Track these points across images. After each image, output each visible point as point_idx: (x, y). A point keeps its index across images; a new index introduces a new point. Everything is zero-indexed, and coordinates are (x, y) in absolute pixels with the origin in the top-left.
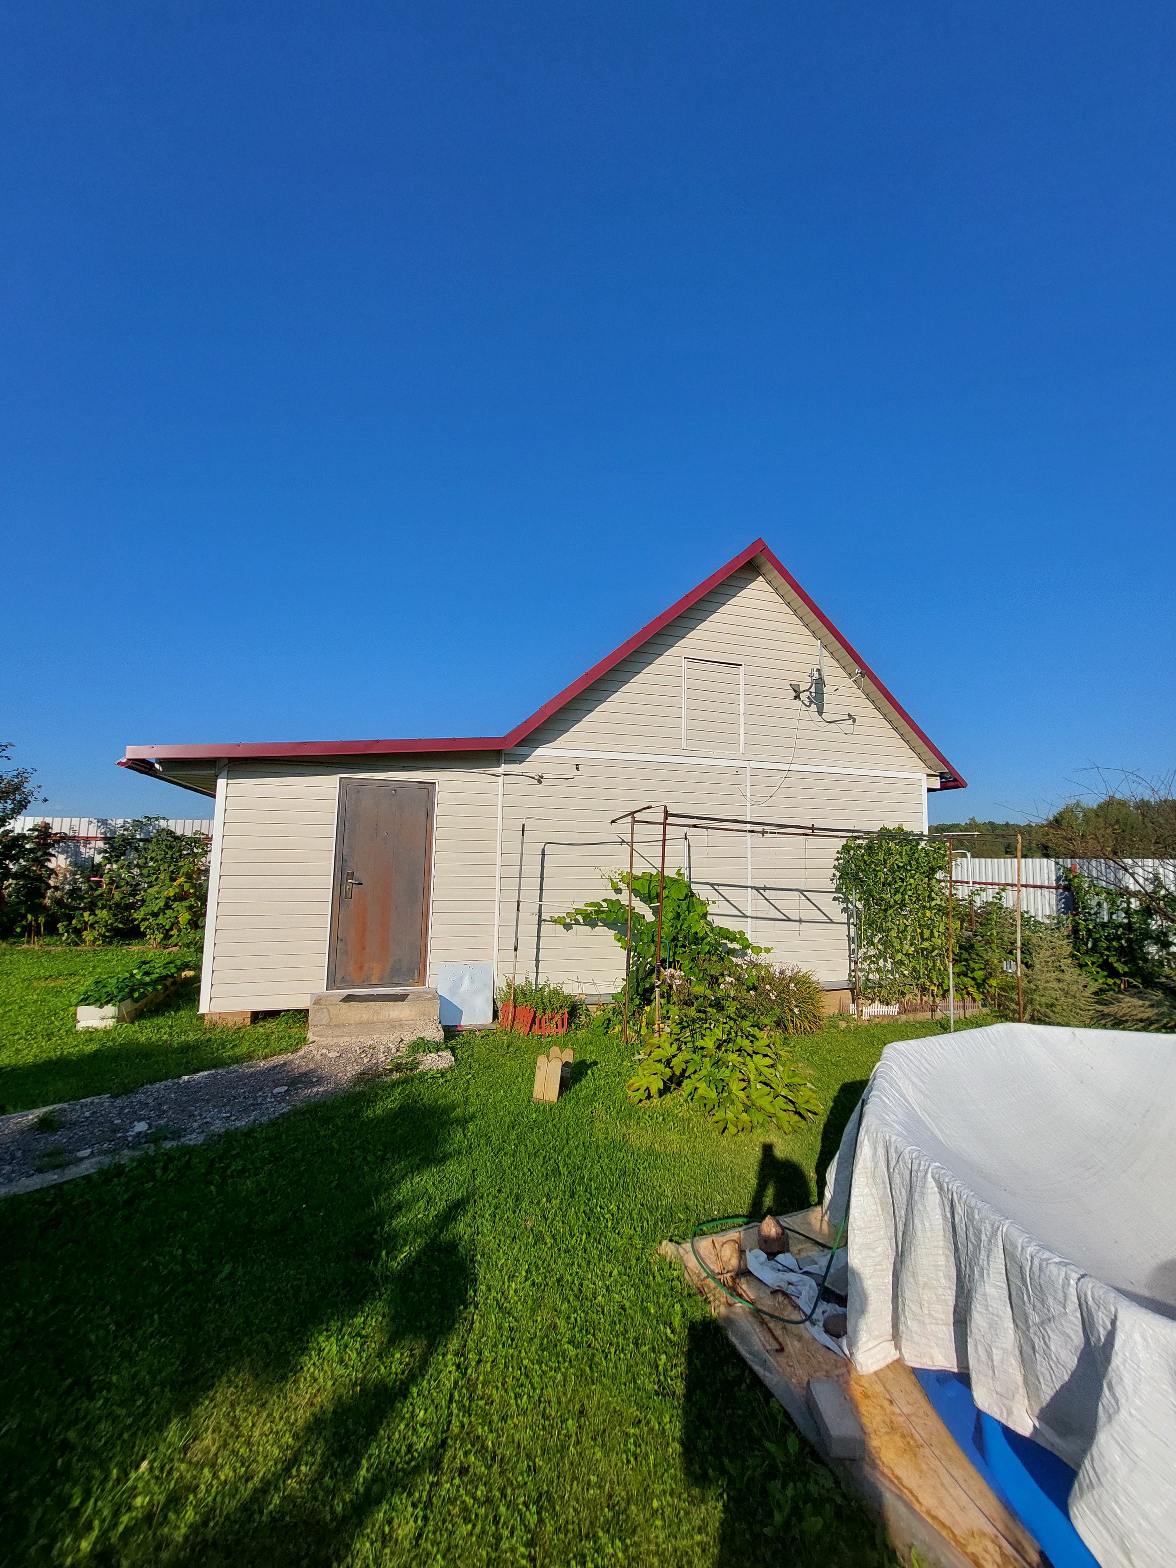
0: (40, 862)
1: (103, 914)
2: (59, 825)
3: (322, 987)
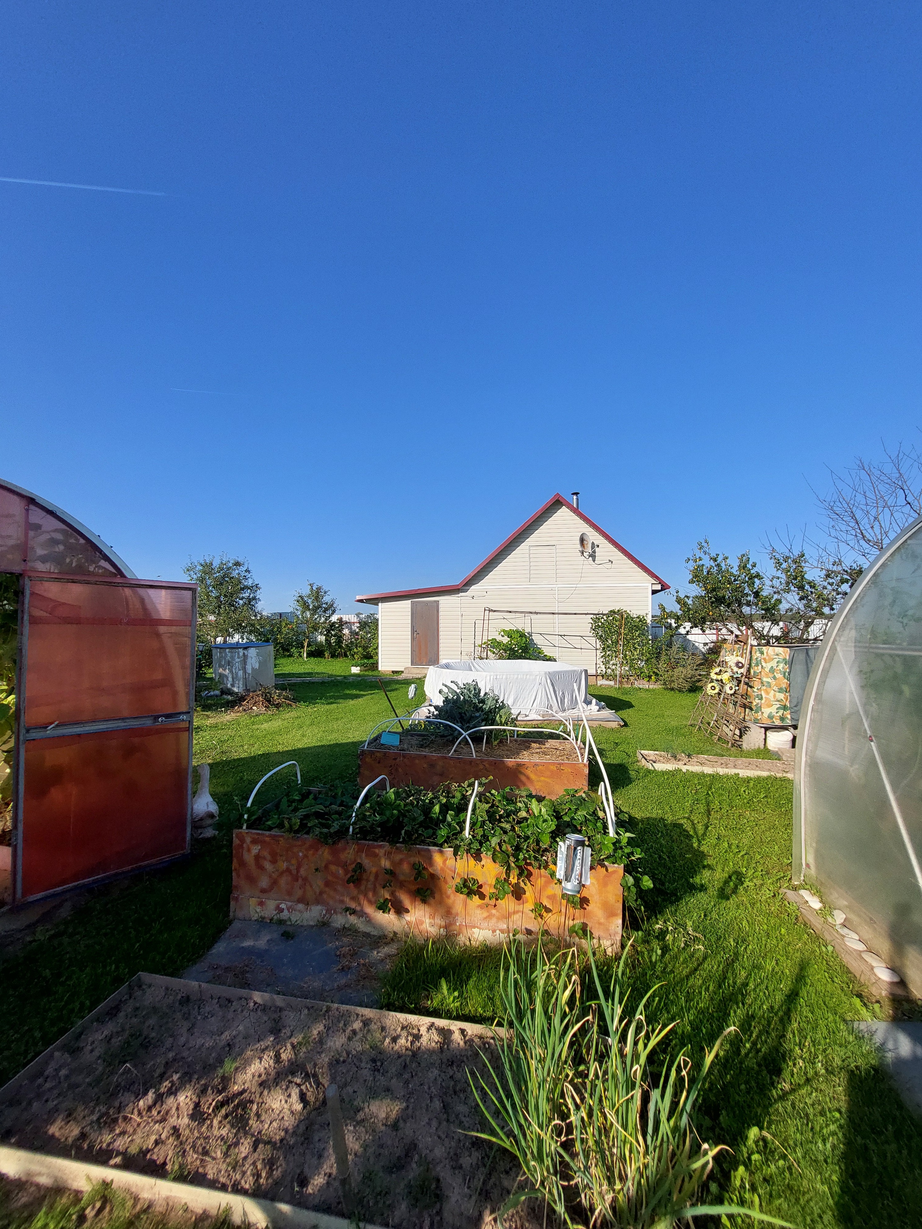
0: (340, 631)
1: (360, 649)
2: (345, 618)
3: (409, 665)
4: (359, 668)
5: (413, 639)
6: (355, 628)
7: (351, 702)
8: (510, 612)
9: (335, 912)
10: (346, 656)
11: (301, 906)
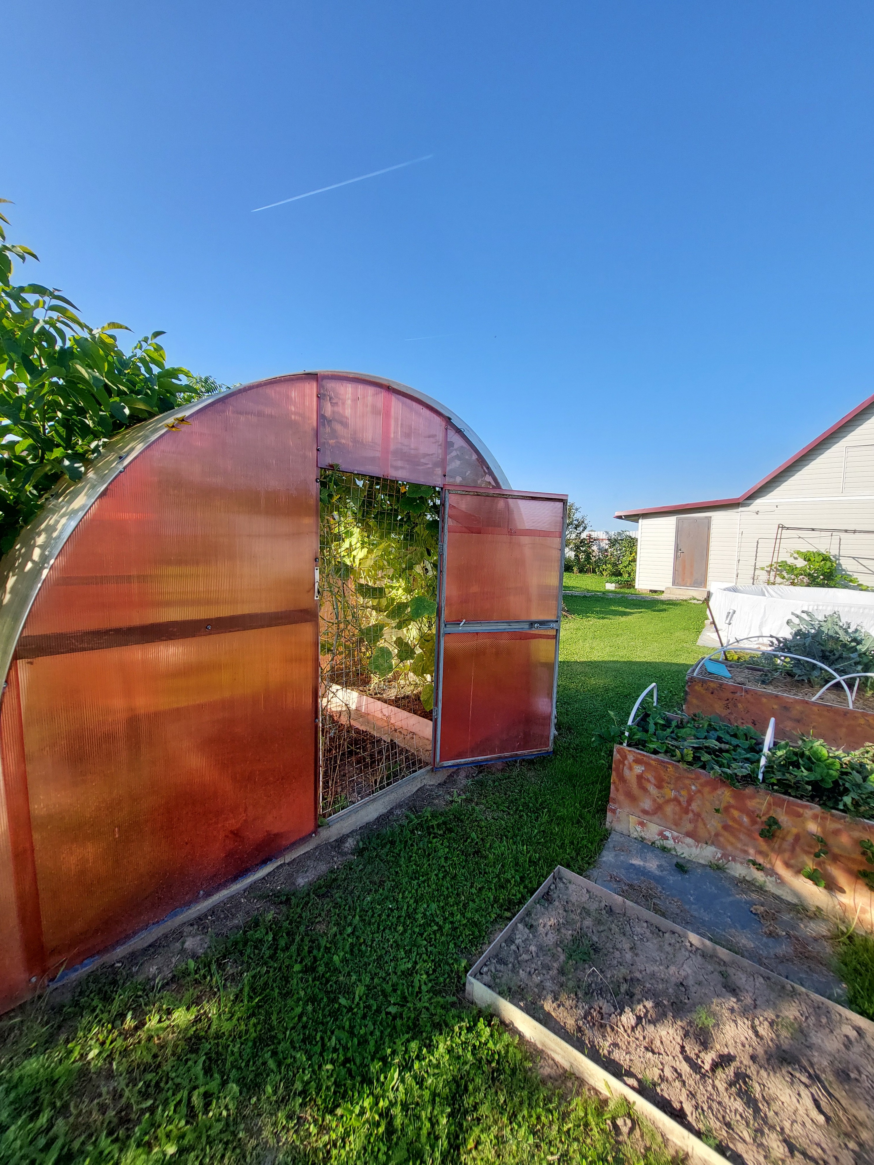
0: (589, 547)
1: (609, 566)
2: (594, 535)
3: (670, 585)
4: (613, 585)
5: (676, 557)
6: (605, 544)
7: (623, 619)
8: (813, 530)
9: (734, 860)
10: (594, 572)
11: (689, 840)
